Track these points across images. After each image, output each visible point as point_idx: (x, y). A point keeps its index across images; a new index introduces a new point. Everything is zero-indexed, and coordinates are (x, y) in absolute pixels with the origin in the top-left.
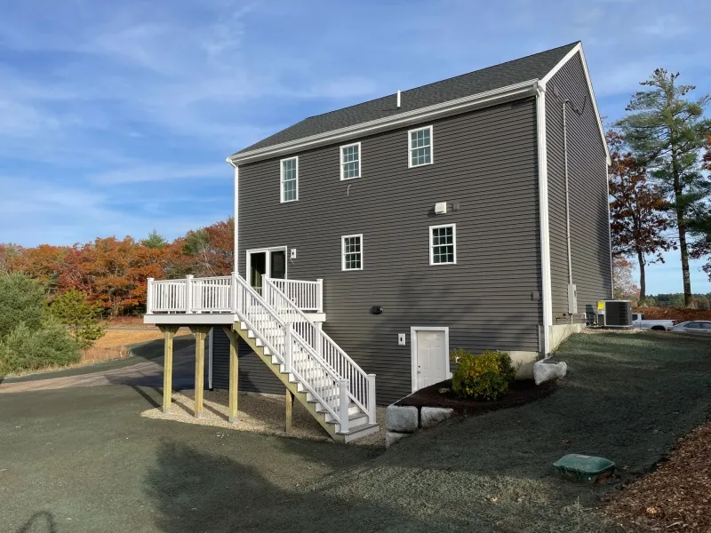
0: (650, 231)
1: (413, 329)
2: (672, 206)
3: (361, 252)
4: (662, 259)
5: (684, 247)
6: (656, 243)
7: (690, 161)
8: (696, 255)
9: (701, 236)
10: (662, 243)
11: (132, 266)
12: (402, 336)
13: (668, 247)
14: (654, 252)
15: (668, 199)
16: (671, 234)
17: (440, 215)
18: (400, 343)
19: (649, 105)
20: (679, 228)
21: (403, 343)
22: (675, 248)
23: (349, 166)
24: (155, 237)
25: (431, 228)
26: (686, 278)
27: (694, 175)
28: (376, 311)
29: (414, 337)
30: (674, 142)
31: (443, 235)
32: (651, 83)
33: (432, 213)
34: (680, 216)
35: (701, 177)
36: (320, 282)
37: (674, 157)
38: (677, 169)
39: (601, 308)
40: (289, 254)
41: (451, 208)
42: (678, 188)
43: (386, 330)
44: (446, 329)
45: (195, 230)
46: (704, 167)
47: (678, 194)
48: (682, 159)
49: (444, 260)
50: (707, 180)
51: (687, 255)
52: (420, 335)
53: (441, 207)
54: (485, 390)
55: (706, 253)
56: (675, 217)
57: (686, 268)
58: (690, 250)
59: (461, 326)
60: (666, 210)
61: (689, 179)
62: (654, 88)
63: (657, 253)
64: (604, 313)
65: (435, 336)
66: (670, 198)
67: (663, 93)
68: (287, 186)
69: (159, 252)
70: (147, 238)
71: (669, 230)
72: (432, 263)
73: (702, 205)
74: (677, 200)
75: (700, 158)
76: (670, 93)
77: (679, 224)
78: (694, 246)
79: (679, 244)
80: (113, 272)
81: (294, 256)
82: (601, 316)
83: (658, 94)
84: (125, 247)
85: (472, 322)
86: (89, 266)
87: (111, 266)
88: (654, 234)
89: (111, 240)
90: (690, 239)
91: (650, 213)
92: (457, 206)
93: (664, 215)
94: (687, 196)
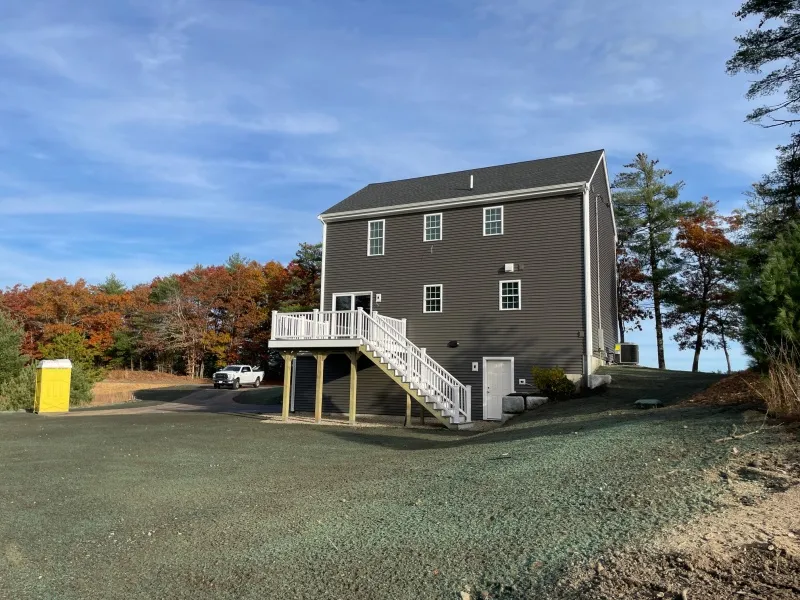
0: (628, 302)
1: (485, 358)
2: (649, 279)
3: (441, 298)
4: (639, 326)
5: (658, 316)
6: (634, 312)
7: (665, 238)
8: (668, 324)
9: (673, 308)
10: (639, 313)
11: (85, 313)
12: (476, 364)
13: (645, 316)
14: (632, 319)
15: (645, 272)
16: (647, 304)
17: (509, 273)
18: (474, 369)
19: (630, 185)
20: (655, 299)
21: (477, 369)
22: (651, 317)
23: (432, 231)
24: (114, 282)
25: (501, 282)
26: (660, 345)
27: (668, 251)
28: (453, 345)
29: (485, 365)
30: (650, 220)
31: (511, 288)
32: (631, 166)
33: (502, 271)
34: (656, 288)
35: (674, 253)
36: (404, 321)
37: (651, 235)
38: (654, 245)
39: (618, 349)
40: (375, 297)
41: (517, 268)
42: (654, 262)
43: (461, 360)
44: (512, 359)
45: (162, 277)
46: (677, 245)
47: (654, 268)
48: (658, 237)
49: (510, 306)
50: (679, 257)
51: (661, 324)
52: (490, 363)
53: (510, 267)
54: (564, 389)
55: (677, 323)
56: (651, 288)
57: (660, 336)
58: (664, 320)
59: (524, 356)
60: (643, 282)
61: (664, 254)
62: (634, 170)
63: (635, 321)
64: (619, 353)
65: (501, 364)
66: (647, 271)
67: (643, 176)
68: (375, 242)
69: (119, 298)
70: (104, 282)
71: (645, 301)
72: (501, 308)
73: (675, 279)
74: (653, 274)
75: (674, 236)
76: (649, 174)
77: (655, 296)
78: (667, 316)
79: (654, 313)
80: (61, 319)
81: (379, 300)
82: (618, 355)
83: (638, 175)
84: (77, 292)
85: (533, 353)
86: (36, 310)
87: (60, 311)
88: (632, 304)
89: (61, 283)
90: (664, 310)
91: (630, 284)
92: (522, 267)
93: (642, 287)
94: (661, 271)
